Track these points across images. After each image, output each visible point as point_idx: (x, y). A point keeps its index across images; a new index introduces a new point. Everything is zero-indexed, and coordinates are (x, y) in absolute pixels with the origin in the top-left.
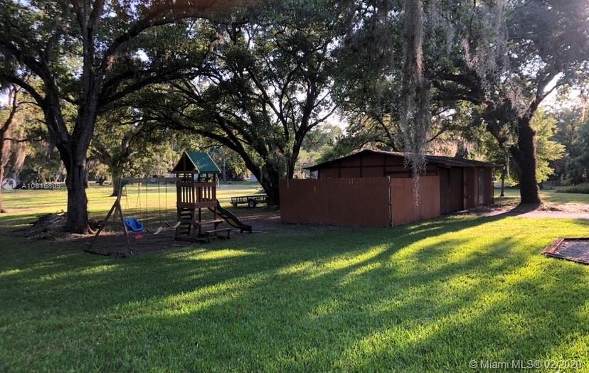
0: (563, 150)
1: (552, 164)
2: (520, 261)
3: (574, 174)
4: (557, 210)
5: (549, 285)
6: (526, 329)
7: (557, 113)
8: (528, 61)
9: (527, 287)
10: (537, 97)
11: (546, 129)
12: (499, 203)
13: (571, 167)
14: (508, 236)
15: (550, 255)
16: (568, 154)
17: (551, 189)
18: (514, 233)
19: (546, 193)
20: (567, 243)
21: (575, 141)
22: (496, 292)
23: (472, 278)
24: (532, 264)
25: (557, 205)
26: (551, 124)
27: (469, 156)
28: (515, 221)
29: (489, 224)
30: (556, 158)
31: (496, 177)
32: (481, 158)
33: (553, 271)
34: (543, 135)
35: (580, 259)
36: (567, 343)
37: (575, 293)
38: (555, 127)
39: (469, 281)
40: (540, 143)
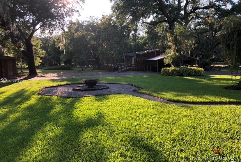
0: (45, 53)
1: (41, 58)
2: (28, 98)
3: (50, 63)
4: (43, 76)
5: (38, 106)
6: (28, 126)
7: (42, 38)
8: (27, 15)
9: (30, 108)
10: (33, 31)
11: (38, 44)
12: (20, 75)
13: (49, 60)
14: (23, 88)
15: (40, 94)
16: (47, 55)
17: (42, 68)
18: (26, 87)
19: (40, 70)
20: (46, 89)
21: (49, 50)
22: (17, 113)
23: (6, 109)
24: (32, 99)
25: (44, 75)
26: (40, 42)
27: (5, 54)
28: (27, 82)
29: (15, 84)
30: (42, 56)
31: (19, 64)
32: (10, 55)
33: (40, 100)
34: (37, 46)
35: (50, 94)
36: (44, 127)
37: (48, 108)
38: (41, 44)
39: (4, 110)
40: (36, 50)
